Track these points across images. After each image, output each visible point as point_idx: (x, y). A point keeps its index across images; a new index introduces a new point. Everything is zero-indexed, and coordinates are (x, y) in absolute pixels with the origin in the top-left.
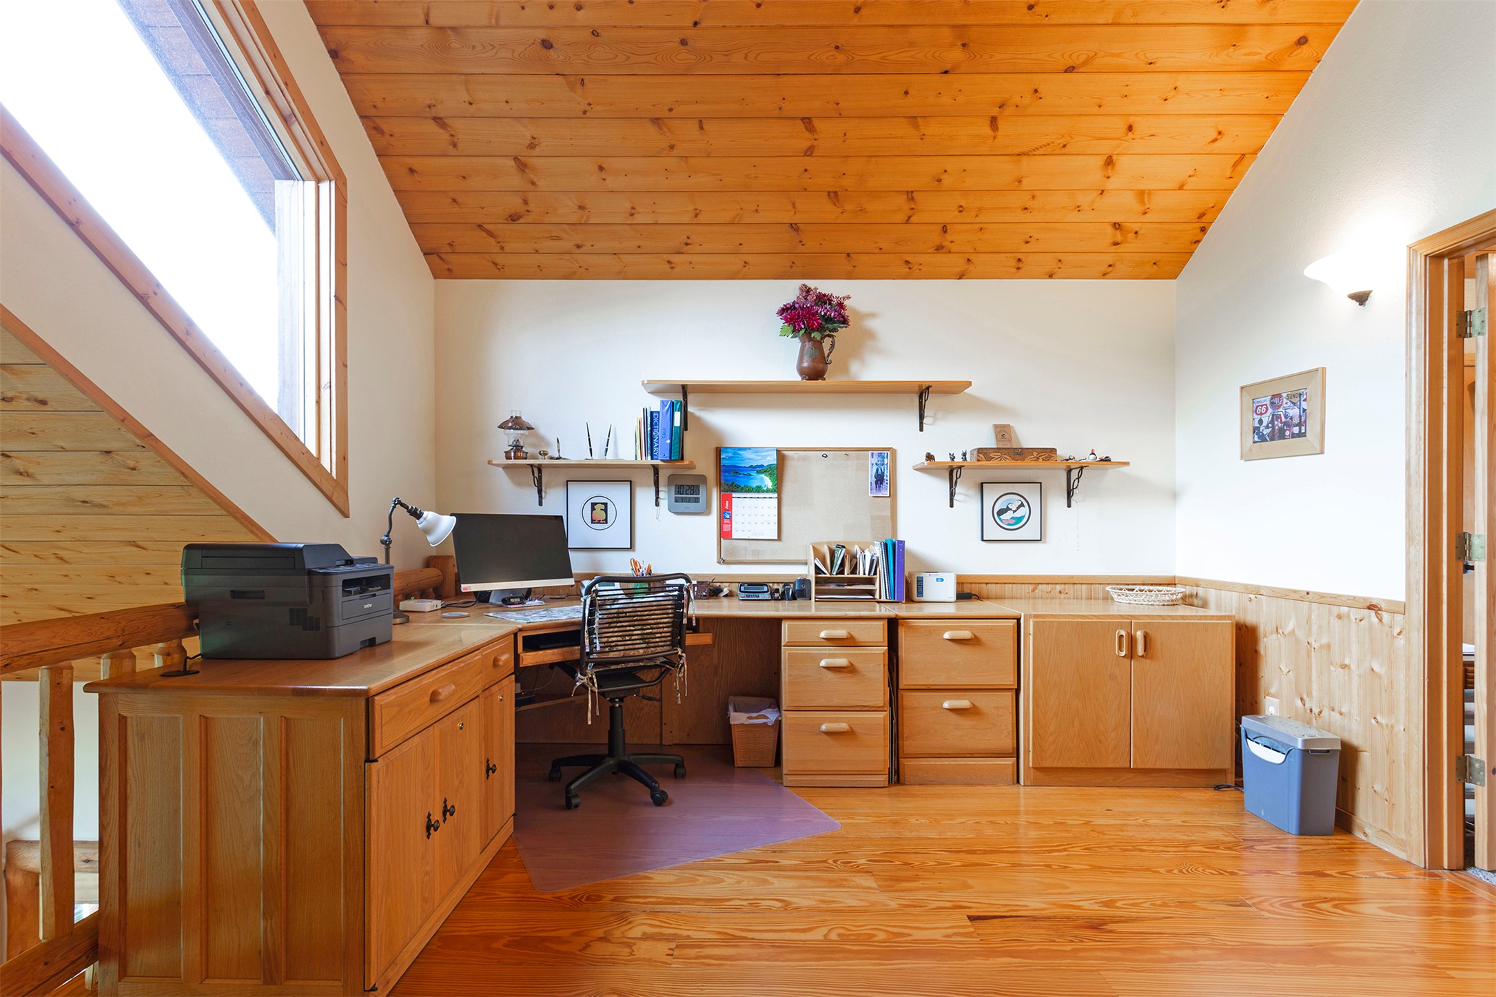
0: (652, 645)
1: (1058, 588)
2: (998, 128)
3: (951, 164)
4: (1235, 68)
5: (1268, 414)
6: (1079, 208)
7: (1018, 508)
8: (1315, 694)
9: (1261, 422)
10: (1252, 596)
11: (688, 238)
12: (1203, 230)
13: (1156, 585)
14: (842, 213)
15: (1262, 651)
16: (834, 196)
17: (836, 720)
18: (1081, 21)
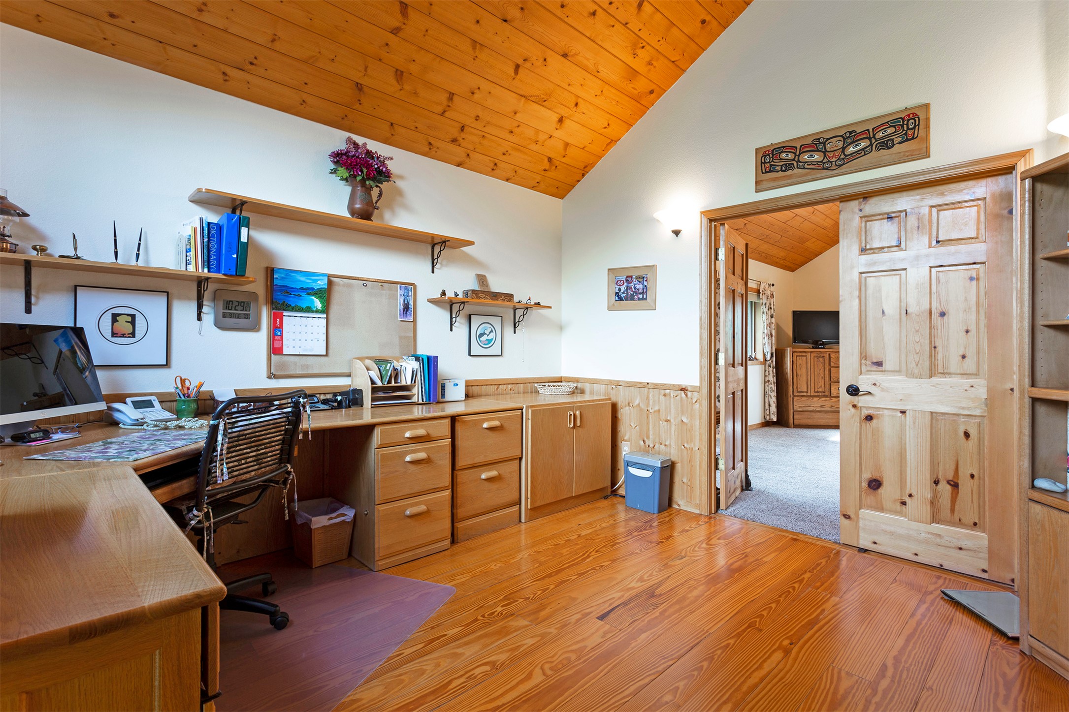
0: (263, 465)
1: (509, 386)
2: (517, 73)
3: (484, 85)
4: (626, 93)
5: (624, 286)
6: (537, 142)
7: (490, 333)
8: (651, 437)
9: (620, 290)
10: (614, 387)
11: (256, 58)
12: (583, 175)
13: (552, 382)
14: (401, 90)
15: (620, 417)
16: (399, 75)
17: (416, 504)
18: (581, 30)
